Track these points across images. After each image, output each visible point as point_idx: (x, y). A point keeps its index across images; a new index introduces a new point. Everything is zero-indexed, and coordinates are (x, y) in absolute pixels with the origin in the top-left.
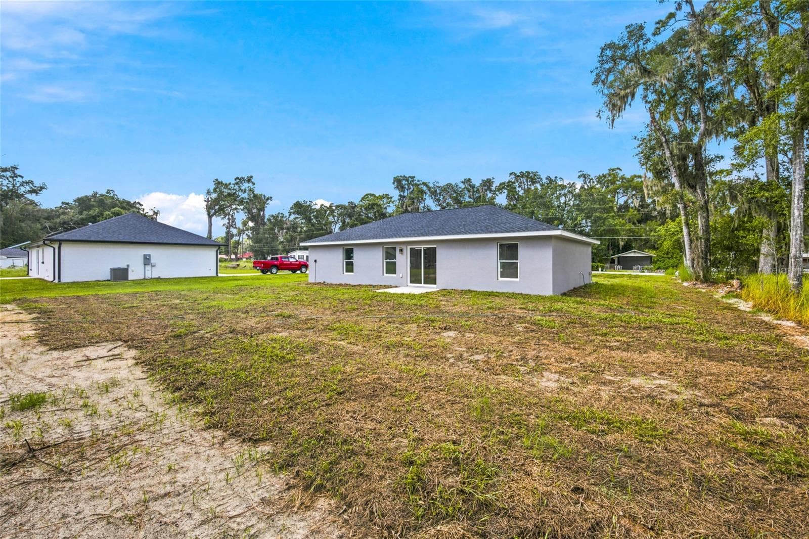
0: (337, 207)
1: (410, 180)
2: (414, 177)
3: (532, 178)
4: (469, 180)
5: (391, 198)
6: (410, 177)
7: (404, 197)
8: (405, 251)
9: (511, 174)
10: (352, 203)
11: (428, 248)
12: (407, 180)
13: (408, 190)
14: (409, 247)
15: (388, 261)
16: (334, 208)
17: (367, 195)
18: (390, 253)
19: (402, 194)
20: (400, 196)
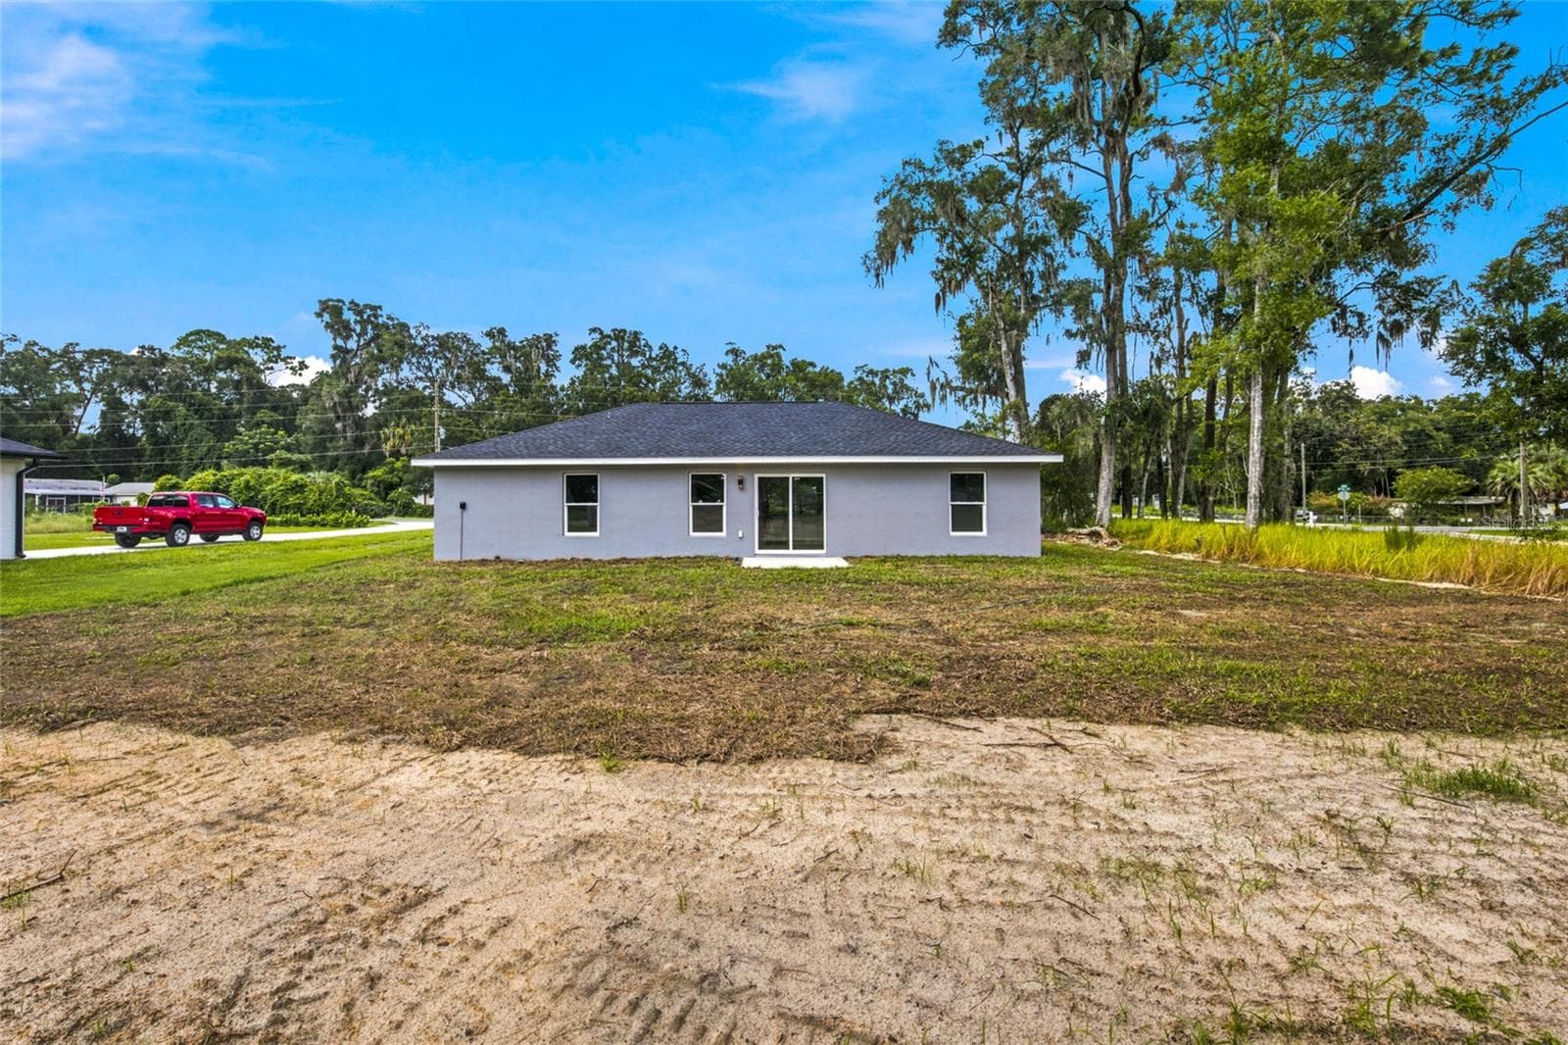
0: (91, 355)
1: (368, 314)
2: (380, 308)
3: (631, 342)
4: (502, 332)
5: (278, 348)
6: (367, 306)
7: (347, 351)
8: (747, 484)
9: (593, 330)
10: (152, 349)
11: (802, 479)
12: (359, 313)
13: (359, 335)
14: (757, 476)
15: (701, 503)
16: (79, 356)
17: (197, 332)
18: (707, 487)
19: (340, 342)
20: (336, 347)
